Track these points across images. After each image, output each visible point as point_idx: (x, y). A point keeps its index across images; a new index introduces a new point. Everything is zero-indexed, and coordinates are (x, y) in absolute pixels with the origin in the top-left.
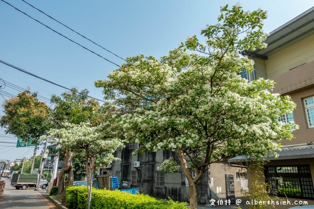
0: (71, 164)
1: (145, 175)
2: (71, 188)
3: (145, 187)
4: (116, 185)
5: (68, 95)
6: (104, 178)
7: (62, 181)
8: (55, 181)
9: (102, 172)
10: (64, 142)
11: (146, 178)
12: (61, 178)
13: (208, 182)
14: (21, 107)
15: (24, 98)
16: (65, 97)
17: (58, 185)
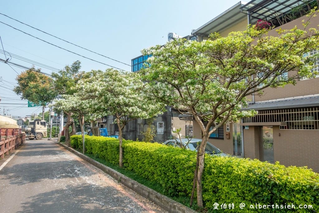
0: (73, 120)
1: (131, 127)
2: (73, 136)
3: (131, 136)
4: (106, 134)
5: (63, 72)
6: (96, 129)
7: (68, 132)
8: (63, 133)
9: (100, 125)
10: (63, 108)
11: (132, 129)
12: (67, 130)
13: (171, 131)
14: (31, 82)
15: (32, 74)
16: (62, 74)
17: (65, 135)
